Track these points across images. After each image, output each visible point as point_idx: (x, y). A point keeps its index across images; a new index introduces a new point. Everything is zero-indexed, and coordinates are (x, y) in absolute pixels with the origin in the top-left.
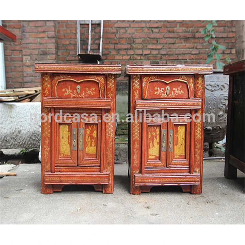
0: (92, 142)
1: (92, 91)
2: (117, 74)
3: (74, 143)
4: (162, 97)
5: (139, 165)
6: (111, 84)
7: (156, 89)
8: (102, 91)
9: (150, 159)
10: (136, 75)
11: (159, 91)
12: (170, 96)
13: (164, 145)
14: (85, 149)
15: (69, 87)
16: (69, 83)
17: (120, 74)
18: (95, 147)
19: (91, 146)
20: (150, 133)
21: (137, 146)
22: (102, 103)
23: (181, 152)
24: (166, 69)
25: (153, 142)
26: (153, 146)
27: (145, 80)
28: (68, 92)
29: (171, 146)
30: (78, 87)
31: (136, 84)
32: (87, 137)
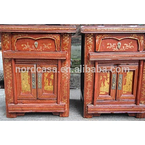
0: (49, 82)
1: (49, 46)
2: (72, 33)
3: (34, 84)
4: (114, 50)
5: (91, 99)
6: (67, 40)
7: (108, 44)
8: (58, 46)
9: (101, 94)
10: (90, 34)
11: (111, 46)
12: (121, 50)
13: (114, 85)
14: (43, 87)
15: (28, 43)
16: (28, 40)
17: (75, 33)
18: (53, 86)
19: (49, 85)
20: (101, 76)
21: (89, 85)
22: (58, 55)
23: (128, 89)
24: (119, 29)
25: (104, 83)
26: (104, 85)
27: (98, 37)
28: (27, 47)
29: (120, 85)
30: (36, 43)
31: (90, 40)
32: (45, 79)
